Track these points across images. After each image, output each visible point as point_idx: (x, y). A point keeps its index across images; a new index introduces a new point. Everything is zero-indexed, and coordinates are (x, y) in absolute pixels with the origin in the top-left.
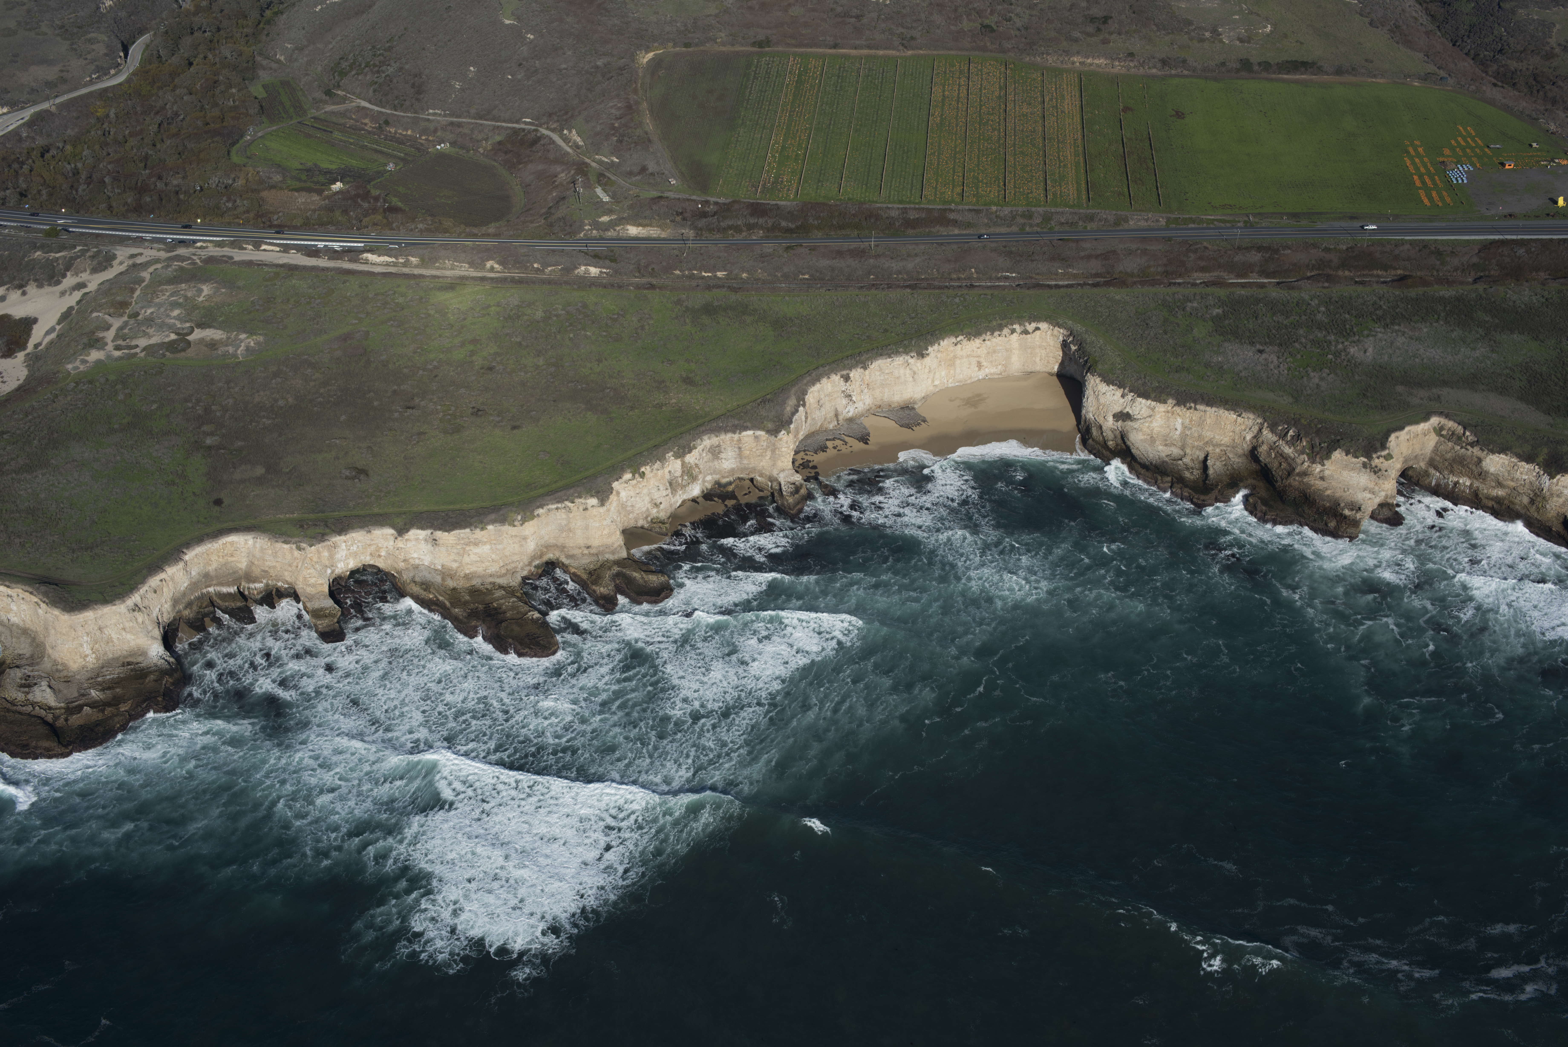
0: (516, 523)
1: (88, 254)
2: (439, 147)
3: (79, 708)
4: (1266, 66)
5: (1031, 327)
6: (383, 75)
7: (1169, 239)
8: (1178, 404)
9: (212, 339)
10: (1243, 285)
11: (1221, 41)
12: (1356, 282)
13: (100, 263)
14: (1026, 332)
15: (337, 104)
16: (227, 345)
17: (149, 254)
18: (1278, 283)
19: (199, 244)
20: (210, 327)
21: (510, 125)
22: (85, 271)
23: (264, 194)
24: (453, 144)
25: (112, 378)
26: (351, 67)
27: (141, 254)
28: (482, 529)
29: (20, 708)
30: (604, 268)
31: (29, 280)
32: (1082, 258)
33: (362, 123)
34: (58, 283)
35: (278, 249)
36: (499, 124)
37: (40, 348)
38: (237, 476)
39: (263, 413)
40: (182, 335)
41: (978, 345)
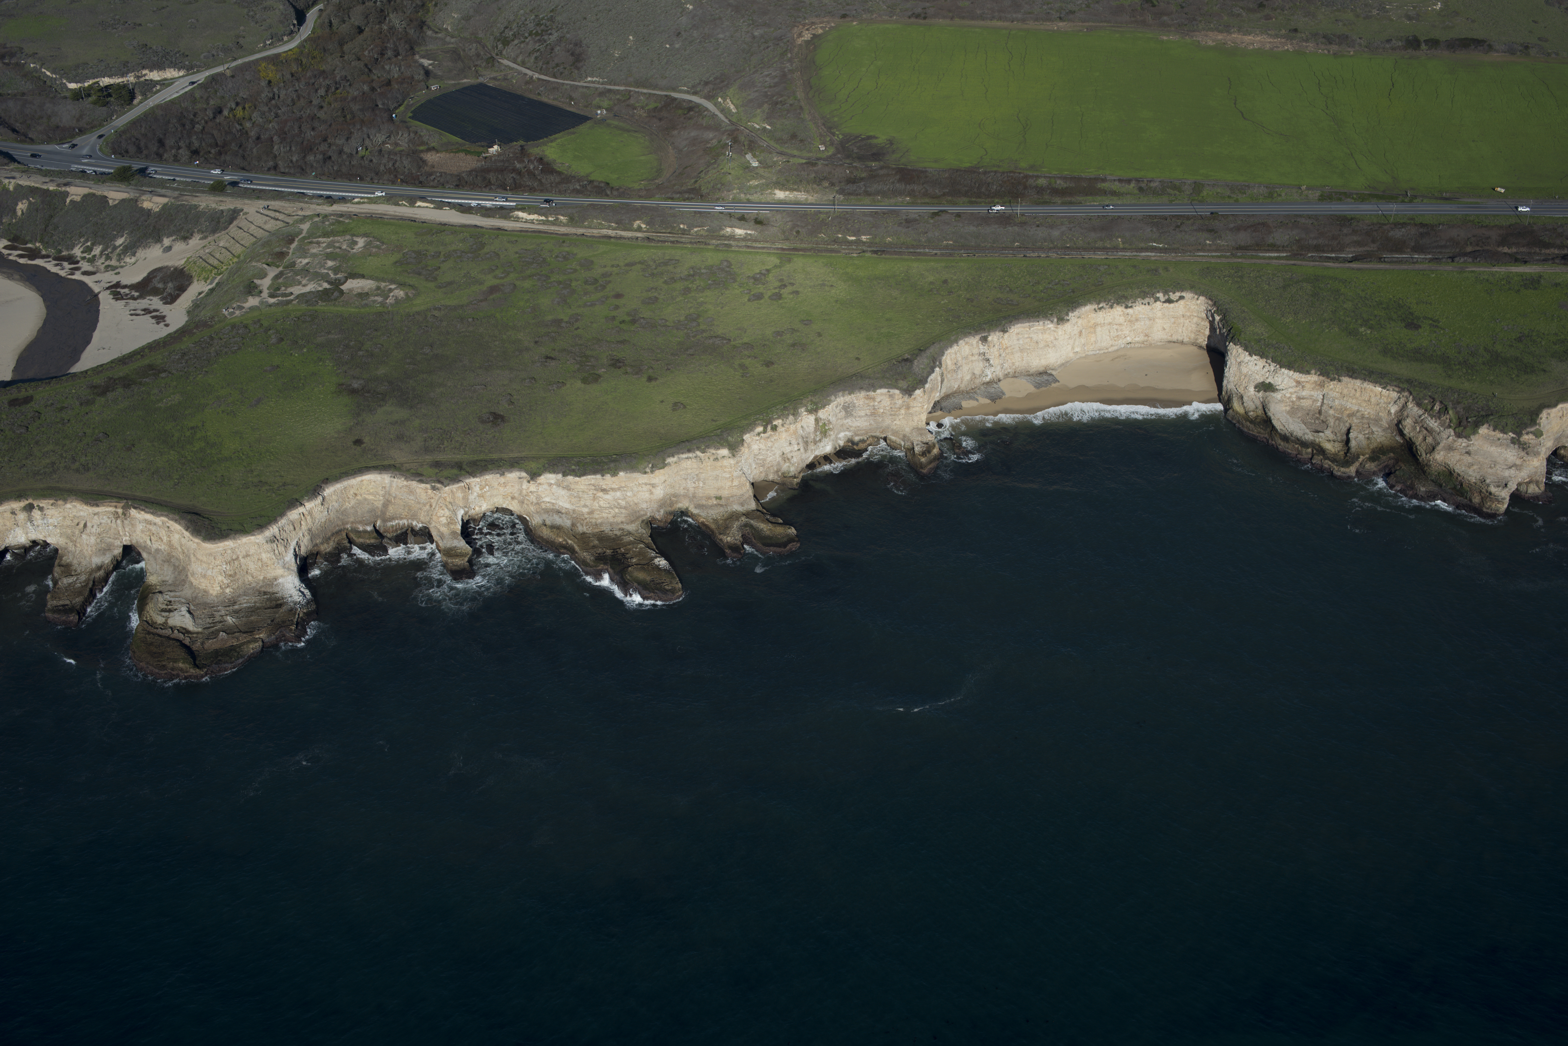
0: (647, 471)
3: (217, 633)
4: (1434, 43)
5: (1174, 296)
6: (545, 44)
8: (1322, 375)
9: (364, 289)
10: (1397, 261)
11: (1388, 18)
12: (1516, 260)
14: (1169, 301)
16: (376, 295)
17: (310, 208)
18: (1433, 259)
19: (356, 200)
20: (363, 278)
21: (664, 93)
23: (425, 155)
24: (610, 110)
25: (266, 324)
26: (514, 35)
27: (303, 209)
28: (613, 476)
29: (160, 631)
30: (750, 230)
31: (194, 232)
32: (1231, 230)
35: (432, 206)
36: (655, 92)
37: (199, 297)
38: (378, 416)
39: (407, 360)
40: (336, 284)
41: (1120, 313)
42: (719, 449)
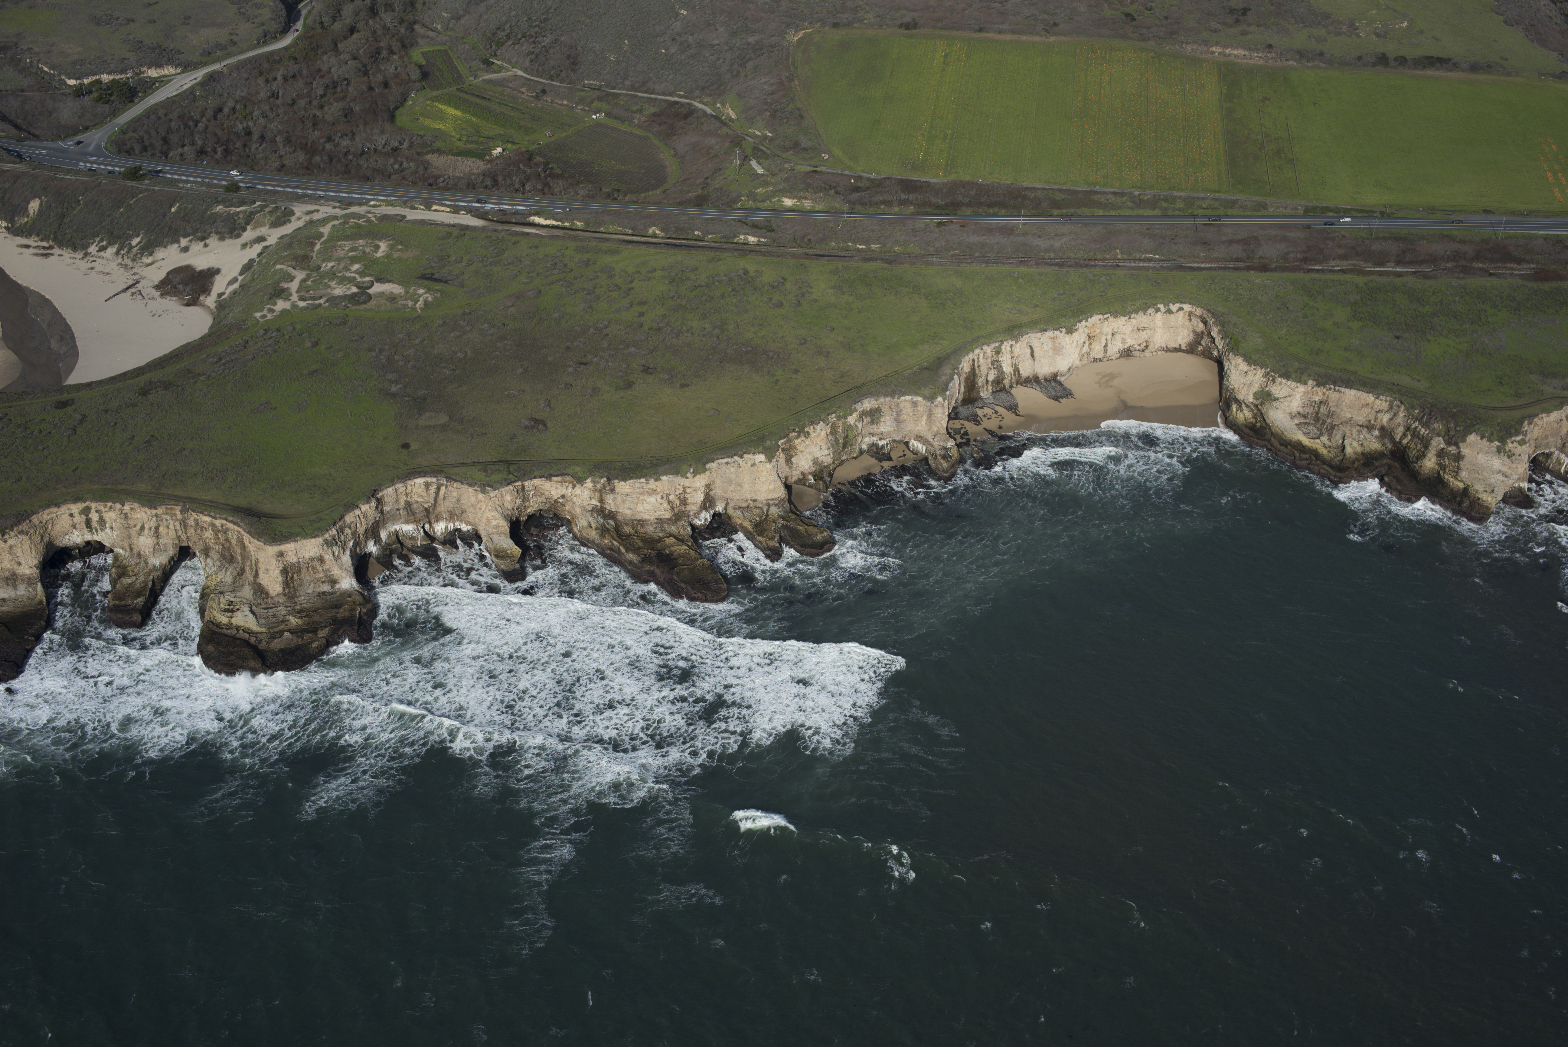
0: (689, 475)
1: (267, 210)
2: (594, 117)
3: (281, 633)
4: (1402, 61)
5: (1174, 307)
6: (540, 46)
7: (1308, 227)
8: (1319, 385)
9: (392, 293)
10: (1381, 274)
11: (1358, 36)
12: (1491, 274)
13: (278, 218)
14: (1169, 312)
15: (495, 72)
16: (406, 300)
17: (325, 210)
18: (1415, 273)
19: (372, 203)
20: (389, 281)
21: (663, 97)
22: (265, 225)
23: (429, 157)
24: (608, 115)
25: (298, 326)
26: (508, 37)
27: (318, 211)
28: (657, 480)
29: (224, 631)
30: (762, 237)
31: (211, 233)
32: (1224, 242)
33: (519, 92)
34: (238, 236)
35: (448, 210)
36: (653, 96)
37: (223, 297)
38: (422, 422)
39: (443, 365)
40: (363, 288)
41: (1124, 323)
42: (755, 454)
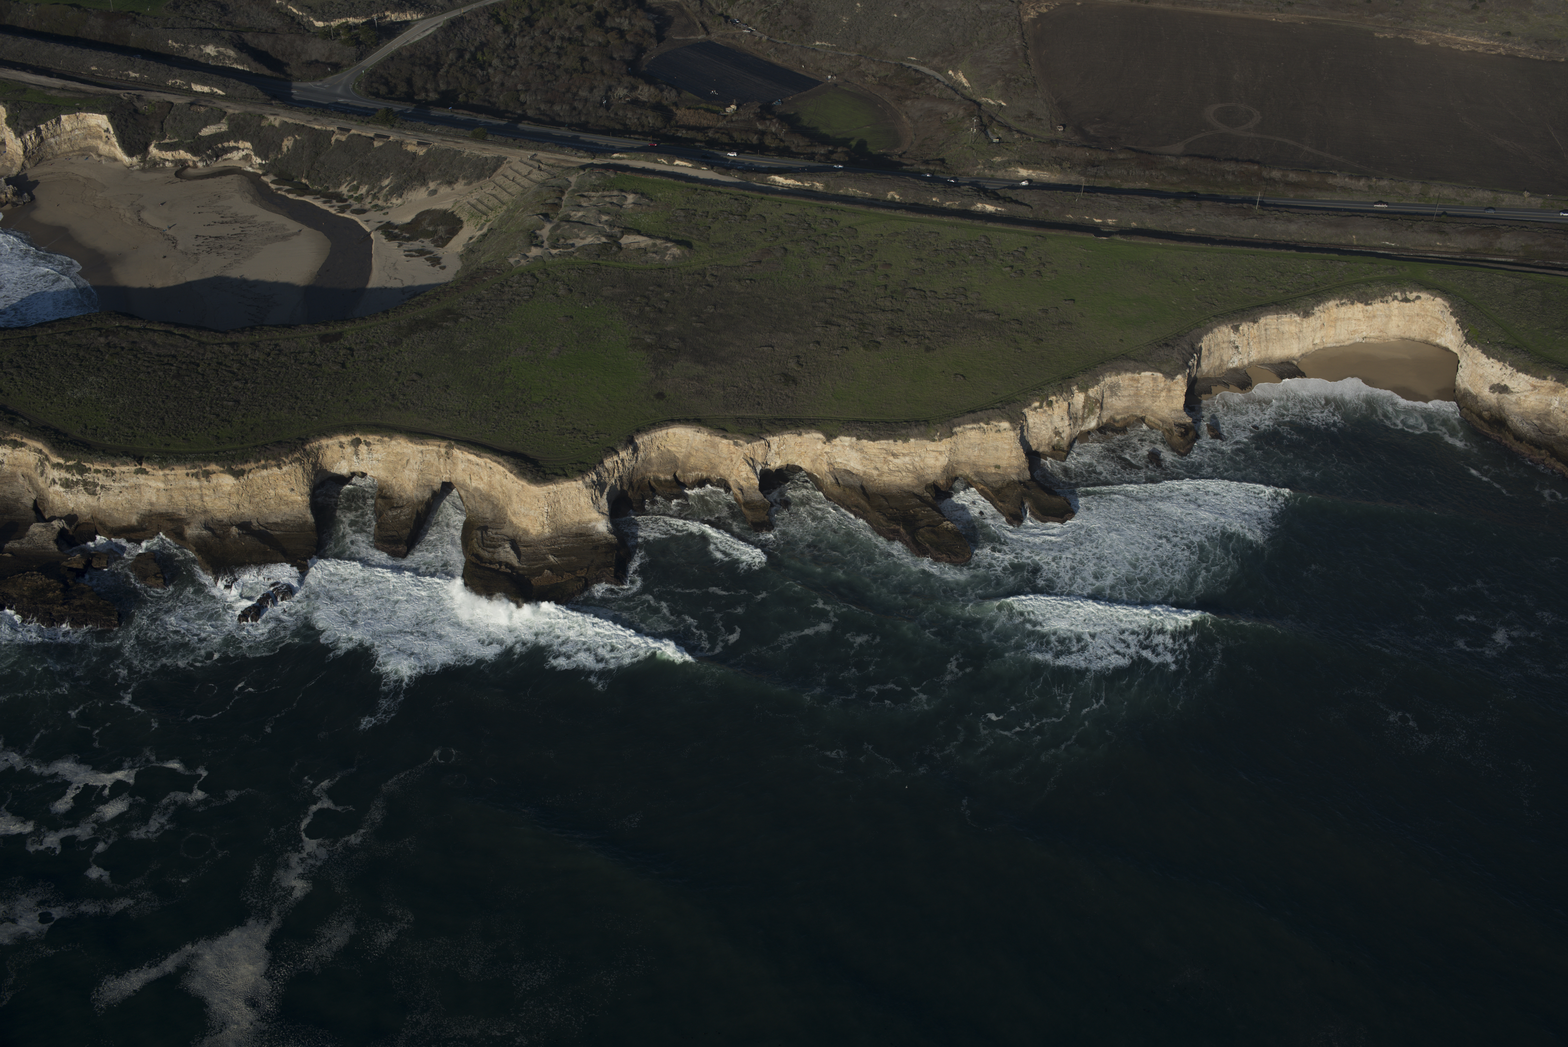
0: (936, 438)
3: (542, 570)
5: (1411, 296)
8: (1558, 381)
9: (640, 245)
14: (1406, 300)
16: (654, 252)
20: (638, 234)
25: (550, 272)
27: (564, 160)
28: (905, 442)
29: (487, 563)
30: (999, 206)
31: (458, 177)
32: (1461, 233)
34: (488, 177)
35: (690, 165)
37: (472, 241)
38: (677, 370)
40: (613, 239)
41: (1360, 309)
42: (1000, 421)
